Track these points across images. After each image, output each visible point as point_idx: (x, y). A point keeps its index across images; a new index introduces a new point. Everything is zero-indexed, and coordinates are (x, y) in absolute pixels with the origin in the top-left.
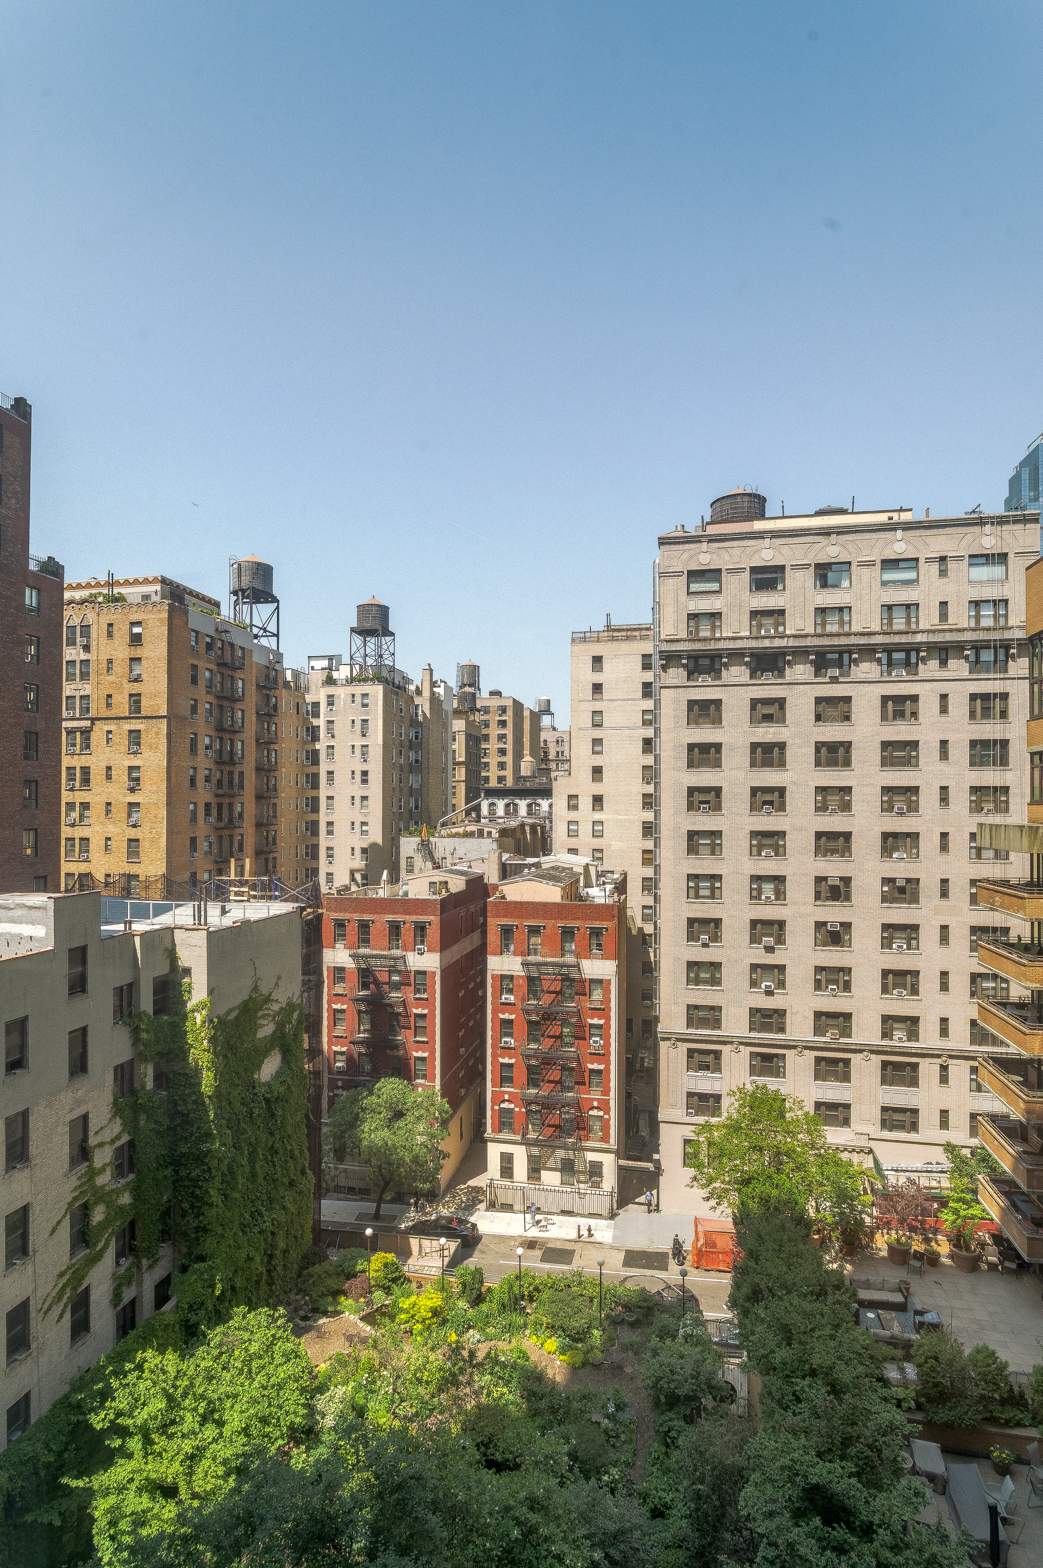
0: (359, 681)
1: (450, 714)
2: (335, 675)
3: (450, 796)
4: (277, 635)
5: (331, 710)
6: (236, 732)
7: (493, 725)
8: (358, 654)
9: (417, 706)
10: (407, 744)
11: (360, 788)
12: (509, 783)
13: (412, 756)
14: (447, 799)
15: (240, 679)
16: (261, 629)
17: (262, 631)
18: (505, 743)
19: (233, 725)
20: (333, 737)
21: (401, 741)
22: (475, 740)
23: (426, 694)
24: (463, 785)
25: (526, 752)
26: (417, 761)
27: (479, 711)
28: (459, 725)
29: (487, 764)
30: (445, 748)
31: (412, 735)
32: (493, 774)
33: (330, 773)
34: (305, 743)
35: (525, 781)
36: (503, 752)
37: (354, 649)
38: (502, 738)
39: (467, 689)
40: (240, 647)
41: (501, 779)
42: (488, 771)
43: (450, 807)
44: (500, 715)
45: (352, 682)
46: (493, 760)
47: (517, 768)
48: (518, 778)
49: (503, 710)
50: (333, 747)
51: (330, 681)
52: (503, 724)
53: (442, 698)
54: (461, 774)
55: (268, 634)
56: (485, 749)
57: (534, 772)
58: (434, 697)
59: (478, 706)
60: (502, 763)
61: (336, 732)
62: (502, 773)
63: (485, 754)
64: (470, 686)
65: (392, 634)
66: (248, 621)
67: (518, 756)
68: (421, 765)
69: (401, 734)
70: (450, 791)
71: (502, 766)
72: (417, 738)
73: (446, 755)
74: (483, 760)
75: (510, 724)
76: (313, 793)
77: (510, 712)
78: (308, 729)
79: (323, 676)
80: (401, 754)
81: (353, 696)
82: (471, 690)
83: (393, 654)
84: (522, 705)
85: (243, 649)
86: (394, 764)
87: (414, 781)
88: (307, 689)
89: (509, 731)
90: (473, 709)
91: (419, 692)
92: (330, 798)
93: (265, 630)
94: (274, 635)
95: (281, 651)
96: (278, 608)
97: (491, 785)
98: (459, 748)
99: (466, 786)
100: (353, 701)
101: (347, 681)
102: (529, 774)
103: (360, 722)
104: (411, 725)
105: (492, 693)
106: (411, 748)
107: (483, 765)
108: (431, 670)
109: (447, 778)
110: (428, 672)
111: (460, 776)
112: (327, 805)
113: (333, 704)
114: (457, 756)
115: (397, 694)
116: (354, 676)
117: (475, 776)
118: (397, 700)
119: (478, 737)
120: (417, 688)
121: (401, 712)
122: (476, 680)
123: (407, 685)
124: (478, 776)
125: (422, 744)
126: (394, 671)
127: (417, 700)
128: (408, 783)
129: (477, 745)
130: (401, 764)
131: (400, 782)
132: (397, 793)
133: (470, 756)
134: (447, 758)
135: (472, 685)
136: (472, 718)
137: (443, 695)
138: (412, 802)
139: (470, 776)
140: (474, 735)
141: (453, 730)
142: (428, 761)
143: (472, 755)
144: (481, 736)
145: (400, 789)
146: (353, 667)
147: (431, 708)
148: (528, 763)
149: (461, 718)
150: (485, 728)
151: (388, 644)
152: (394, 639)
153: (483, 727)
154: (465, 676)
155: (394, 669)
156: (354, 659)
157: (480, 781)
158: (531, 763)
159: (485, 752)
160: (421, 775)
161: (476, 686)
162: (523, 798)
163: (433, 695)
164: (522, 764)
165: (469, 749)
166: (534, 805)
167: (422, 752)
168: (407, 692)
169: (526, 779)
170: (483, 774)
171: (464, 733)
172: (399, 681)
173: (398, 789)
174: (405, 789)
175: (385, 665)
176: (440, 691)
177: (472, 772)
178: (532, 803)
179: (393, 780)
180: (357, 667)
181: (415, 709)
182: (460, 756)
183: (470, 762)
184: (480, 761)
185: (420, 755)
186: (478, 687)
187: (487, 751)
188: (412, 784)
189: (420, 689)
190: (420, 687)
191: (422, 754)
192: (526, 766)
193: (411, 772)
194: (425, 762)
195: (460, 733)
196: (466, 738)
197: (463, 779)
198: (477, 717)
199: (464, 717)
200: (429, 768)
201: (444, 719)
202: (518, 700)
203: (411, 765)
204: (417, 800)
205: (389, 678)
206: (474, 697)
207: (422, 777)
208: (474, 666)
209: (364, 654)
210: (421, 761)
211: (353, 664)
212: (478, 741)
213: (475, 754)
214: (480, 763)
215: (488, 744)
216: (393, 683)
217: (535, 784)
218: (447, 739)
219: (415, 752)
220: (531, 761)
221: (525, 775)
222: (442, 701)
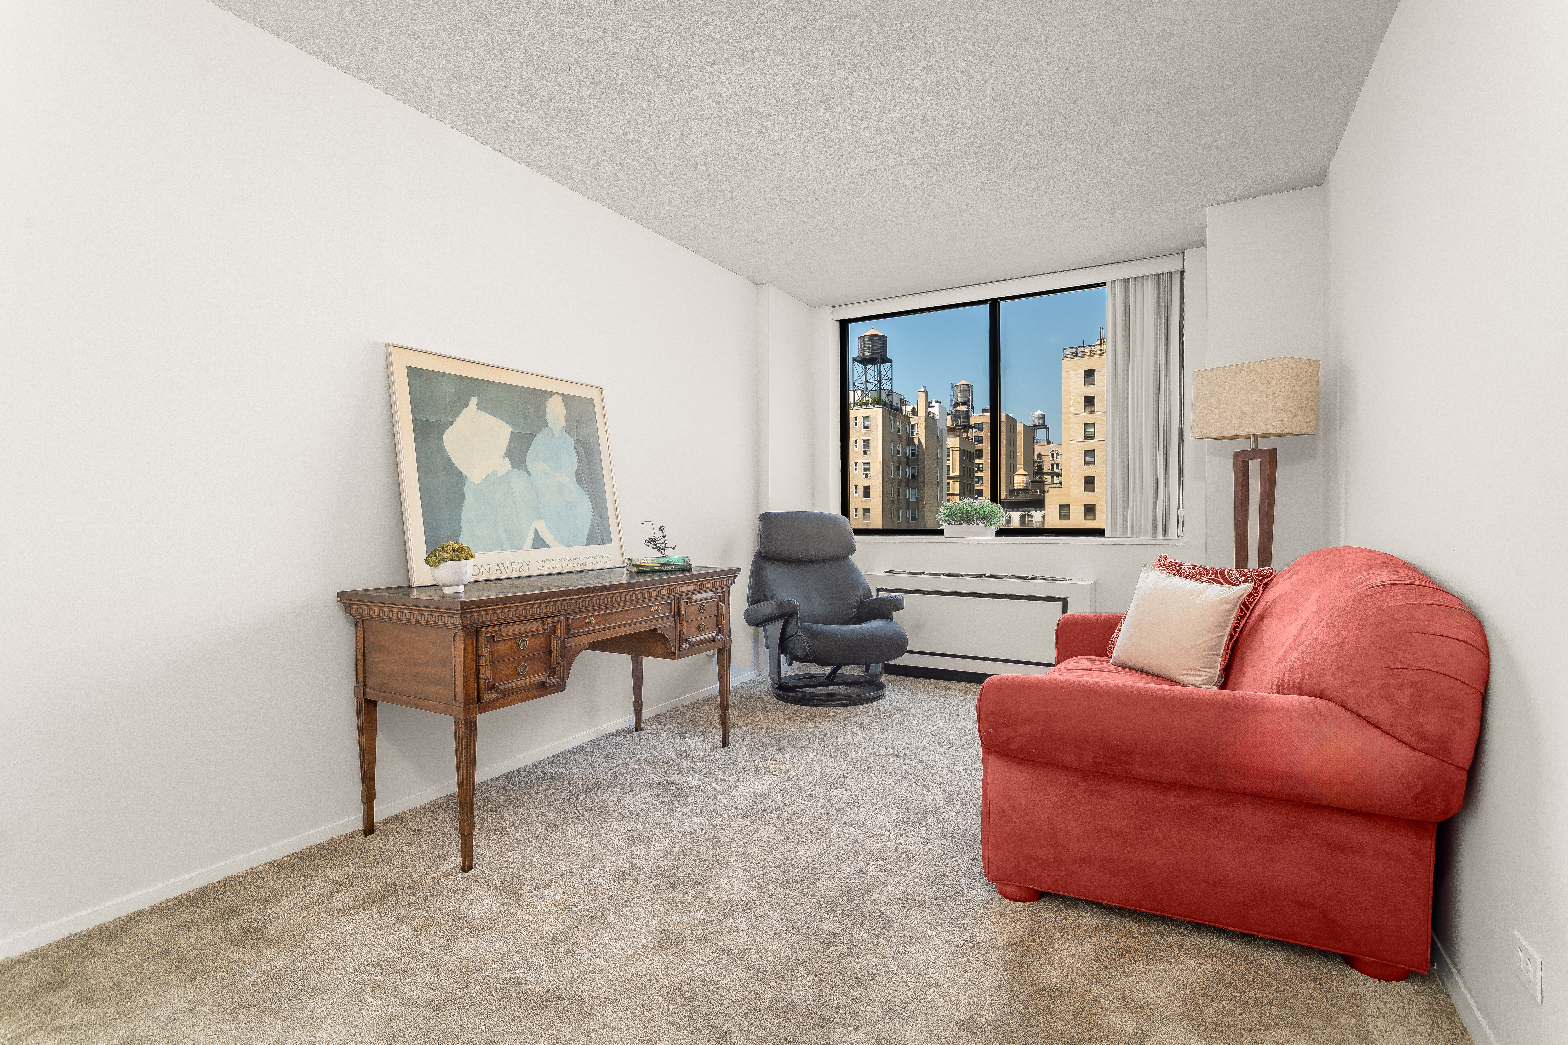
0: (861, 405)
1: (944, 432)
8: (859, 381)
9: (913, 426)
10: (904, 460)
11: (862, 501)
12: (1003, 496)
13: (909, 471)
21: (899, 457)
22: (969, 456)
23: (922, 414)
25: (1020, 466)
26: (913, 476)
27: (972, 427)
28: (952, 442)
29: (980, 479)
30: (939, 463)
31: (908, 452)
32: (986, 487)
35: (1018, 493)
37: (856, 376)
39: (961, 408)
42: (981, 485)
45: (854, 407)
46: (986, 474)
47: (1011, 481)
48: (1012, 492)
53: (937, 417)
54: (955, 487)
56: (979, 464)
57: (1026, 484)
58: (929, 417)
59: (972, 423)
63: (978, 468)
64: (964, 404)
65: (890, 361)
67: (1012, 470)
68: (918, 480)
69: (898, 452)
72: (913, 455)
73: (941, 470)
74: (976, 475)
80: (899, 470)
81: (856, 418)
82: (964, 408)
83: (891, 379)
84: (1014, 421)
86: (893, 479)
87: (911, 494)
90: (967, 427)
91: (915, 413)
98: (953, 463)
100: (856, 424)
102: (1022, 487)
103: (862, 442)
104: (908, 444)
105: (985, 411)
106: (908, 465)
107: (976, 480)
108: (926, 392)
109: (941, 492)
110: (923, 394)
111: (954, 489)
114: (951, 472)
115: (895, 415)
116: (856, 401)
117: (969, 489)
118: (895, 422)
119: (972, 453)
120: (914, 409)
121: (899, 432)
122: (970, 397)
123: (904, 407)
124: (972, 489)
125: (918, 460)
126: (892, 395)
127: (913, 421)
128: (906, 496)
129: (970, 460)
130: (899, 479)
131: (899, 495)
132: (896, 506)
133: (964, 471)
134: (941, 473)
135: (966, 402)
136: (965, 435)
137: (938, 414)
138: (909, 514)
139: (964, 489)
140: (968, 451)
141: (948, 447)
142: (924, 476)
143: (966, 469)
144: (974, 452)
145: (899, 503)
146: (856, 393)
147: (926, 427)
148: (1021, 476)
149: (955, 436)
150: (979, 443)
151: (887, 370)
152: (892, 365)
153: (977, 443)
154: (959, 395)
155: (892, 393)
156: (856, 386)
157: (973, 494)
158: (1024, 477)
159: (979, 466)
160: (918, 489)
161: (970, 403)
162: (1016, 509)
163: (929, 414)
164: (1015, 477)
165: (963, 464)
166: (1027, 516)
167: (918, 467)
168: (904, 413)
169: (1019, 491)
170: (977, 488)
171: (958, 449)
172: (897, 403)
173: (896, 502)
174: (903, 502)
175: (884, 389)
176: (935, 410)
177: (966, 485)
178: (1025, 515)
179: (892, 494)
180: (859, 392)
181: (912, 429)
182: (954, 471)
183: (964, 475)
184: (973, 475)
185: (916, 470)
186: (972, 404)
187: (981, 466)
188: (909, 497)
189: (916, 410)
190: (916, 408)
191: (918, 469)
192: (1019, 479)
193: (908, 486)
194: (921, 477)
195: (954, 449)
196: (959, 454)
197: (957, 492)
198: (971, 434)
199: (958, 434)
200: (924, 482)
201: (938, 437)
202: (1011, 415)
203: (908, 480)
204: (913, 511)
205: (887, 401)
206: (967, 415)
207: (918, 491)
208: (968, 385)
209: (865, 380)
210: (917, 476)
211: (856, 390)
212: (972, 456)
213: (969, 468)
214: (973, 477)
215: (982, 459)
216: (891, 405)
217: (1028, 496)
218: (940, 455)
219: (912, 468)
220: (1025, 475)
221: (1019, 488)
222: (937, 420)
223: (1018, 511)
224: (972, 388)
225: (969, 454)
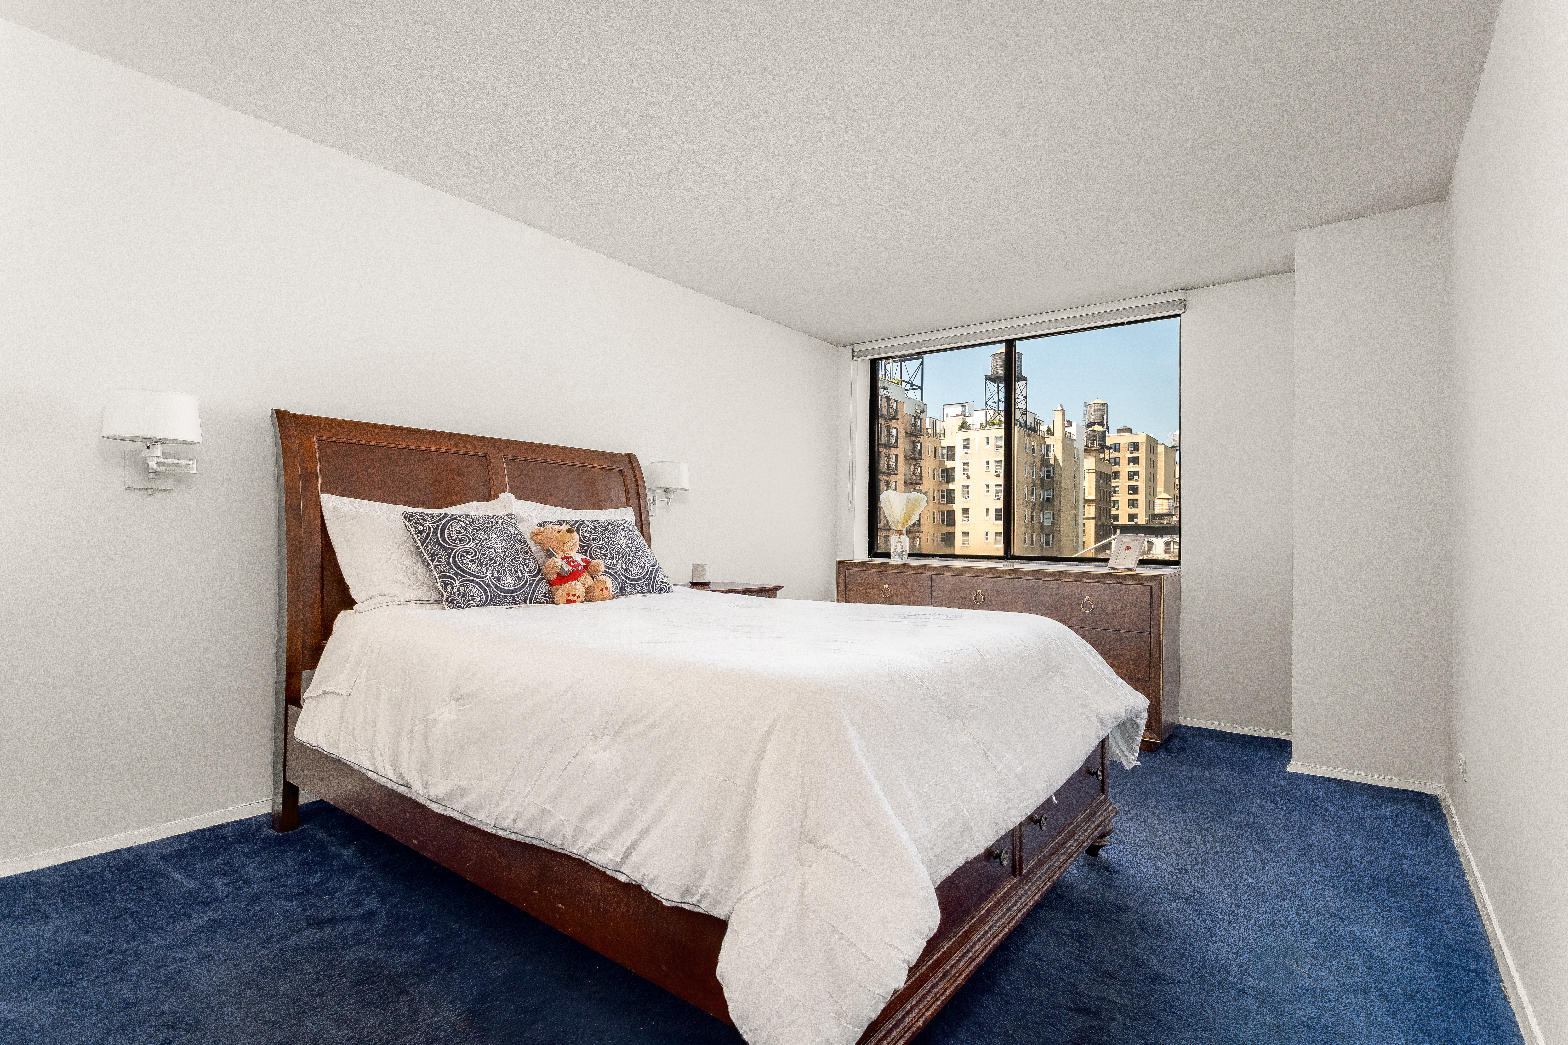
0: (994, 425)
1: (1082, 453)
2: (969, 420)
3: (1081, 533)
4: (921, 388)
5: (966, 453)
6: (891, 474)
7: (1124, 462)
8: (992, 400)
9: (1048, 447)
10: (1038, 482)
11: (994, 524)
12: (1142, 520)
13: (1044, 494)
14: (1078, 535)
15: (894, 428)
16: (908, 383)
17: (909, 385)
18: (1137, 480)
19: (888, 468)
20: (968, 477)
21: (1033, 479)
22: (1105, 479)
23: (1058, 433)
24: (1093, 523)
25: (1160, 489)
26: (1048, 499)
27: (1109, 448)
28: (1089, 463)
29: (1116, 502)
30: (1076, 485)
31: (1043, 474)
32: (1123, 514)
33: (966, 510)
34: (941, 483)
35: (1161, 519)
36: (1134, 489)
37: (988, 395)
38: (1133, 475)
39: (1097, 428)
40: (895, 400)
41: (1132, 517)
42: (1118, 509)
43: (1081, 543)
44: (1131, 452)
45: (986, 427)
46: (1123, 497)
47: (1151, 505)
48: (1153, 516)
49: (1135, 446)
50: (968, 487)
51: (965, 426)
52: (1134, 461)
53: (1074, 438)
54: (1091, 511)
55: (914, 387)
56: (1115, 487)
57: (1170, 509)
58: (1066, 437)
59: (1108, 444)
60: (1133, 501)
61: (970, 473)
62: (1133, 511)
63: (1114, 492)
64: (1100, 423)
65: (1024, 379)
66: (897, 377)
67: (1152, 492)
68: (1053, 503)
69: (1033, 473)
70: (1081, 527)
71: (1133, 504)
72: (1048, 477)
73: (1077, 492)
74: (1113, 498)
75: (1143, 462)
76: (949, 529)
77: (1143, 448)
78: (943, 471)
79: (959, 422)
80: (1033, 492)
81: (988, 439)
82: (1100, 428)
83: (1026, 398)
84: (1155, 441)
85: (897, 402)
86: (1027, 502)
87: (1046, 518)
88: (943, 435)
89: (1142, 468)
90: (1103, 447)
91: (1050, 432)
92: (965, 533)
93: (912, 384)
94: (919, 388)
95: (925, 402)
96: (922, 364)
97: (1120, 523)
98: (1089, 487)
99: (1096, 524)
100: (988, 444)
101: (981, 425)
102: (1165, 512)
103: (994, 463)
104: (1042, 465)
105: (1120, 430)
106: (1042, 487)
107: (1112, 503)
108: (1063, 411)
109: (1077, 516)
110: (1060, 412)
111: (1089, 514)
112: (963, 540)
113: (968, 448)
114: (1086, 495)
115: (1029, 436)
116: (988, 421)
117: (1105, 513)
118: (1030, 441)
119: (1108, 475)
120: (1049, 429)
121: (1033, 452)
122: (1105, 417)
123: (1039, 426)
124: (1108, 514)
125: (1053, 482)
126: (1026, 414)
127: (1048, 441)
128: (1040, 520)
129: (1107, 483)
130: (1032, 502)
131: (1032, 519)
132: (1029, 530)
133: (1100, 494)
134: (1078, 496)
135: (1101, 422)
136: (1102, 456)
137: (1075, 434)
138: (1043, 539)
139: (1100, 513)
140: (1104, 473)
141: (1085, 469)
142: (1060, 500)
143: (1102, 492)
144: (1111, 474)
145: (1033, 527)
146: (988, 412)
147: (1063, 448)
148: (1164, 500)
149: (1090, 457)
150: (1115, 465)
151: (1022, 388)
152: (1027, 383)
153: (1113, 464)
154: (1092, 414)
155: (1026, 412)
156: (988, 405)
157: (1110, 518)
158: (1167, 501)
159: (1115, 489)
160: (1053, 513)
161: (1105, 423)
162: (1159, 536)
163: (1066, 435)
164: (1156, 501)
165: (1099, 487)
166: (1172, 543)
167: (1053, 490)
168: (1038, 433)
169: (1161, 516)
170: (1113, 512)
171: (1094, 471)
172: (1031, 423)
173: (1030, 526)
174: (1037, 526)
175: (1019, 408)
176: (1072, 430)
177: (1102, 509)
178: (1170, 542)
179: (1025, 517)
180: (991, 412)
181: (1047, 450)
182: (1089, 494)
183: (1100, 499)
184: (1110, 498)
185: (1052, 493)
186: (1107, 424)
187: (1117, 489)
188: (1043, 521)
189: (1052, 430)
190: (1052, 428)
191: (1053, 492)
192: (1161, 503)
193: (1042, 510)
194: (1056, 500)
195: (1090, 471)
196: (1096, 476)
197: (1093, 516)
198: (1107, 454)
199: (1094, 454)
200: (1060, 505)
201: (1075, 458)
202: (1151, 435)
203: (1042, 503)
204: (1048, 536)
205: (1021, 421)
206: (1103, 435)
207: (1053, 515)
208: (1103, 404)
209: (997, 399)
210: (1053, 500)
211: (988, 409)
212: (1108, 479)
213: (1105, 491)
214: (1110, 500)
215: (1118, 482)
216: (1026, 425)
217: (1173, 522)
218: (1077, 477)
219: (1047, 490)
220: (1168, 499)
221: (1161, 513)
222: (1074, 440)
223: (1162, 537)
224: (1107, 406)
225: (1105, 477)
